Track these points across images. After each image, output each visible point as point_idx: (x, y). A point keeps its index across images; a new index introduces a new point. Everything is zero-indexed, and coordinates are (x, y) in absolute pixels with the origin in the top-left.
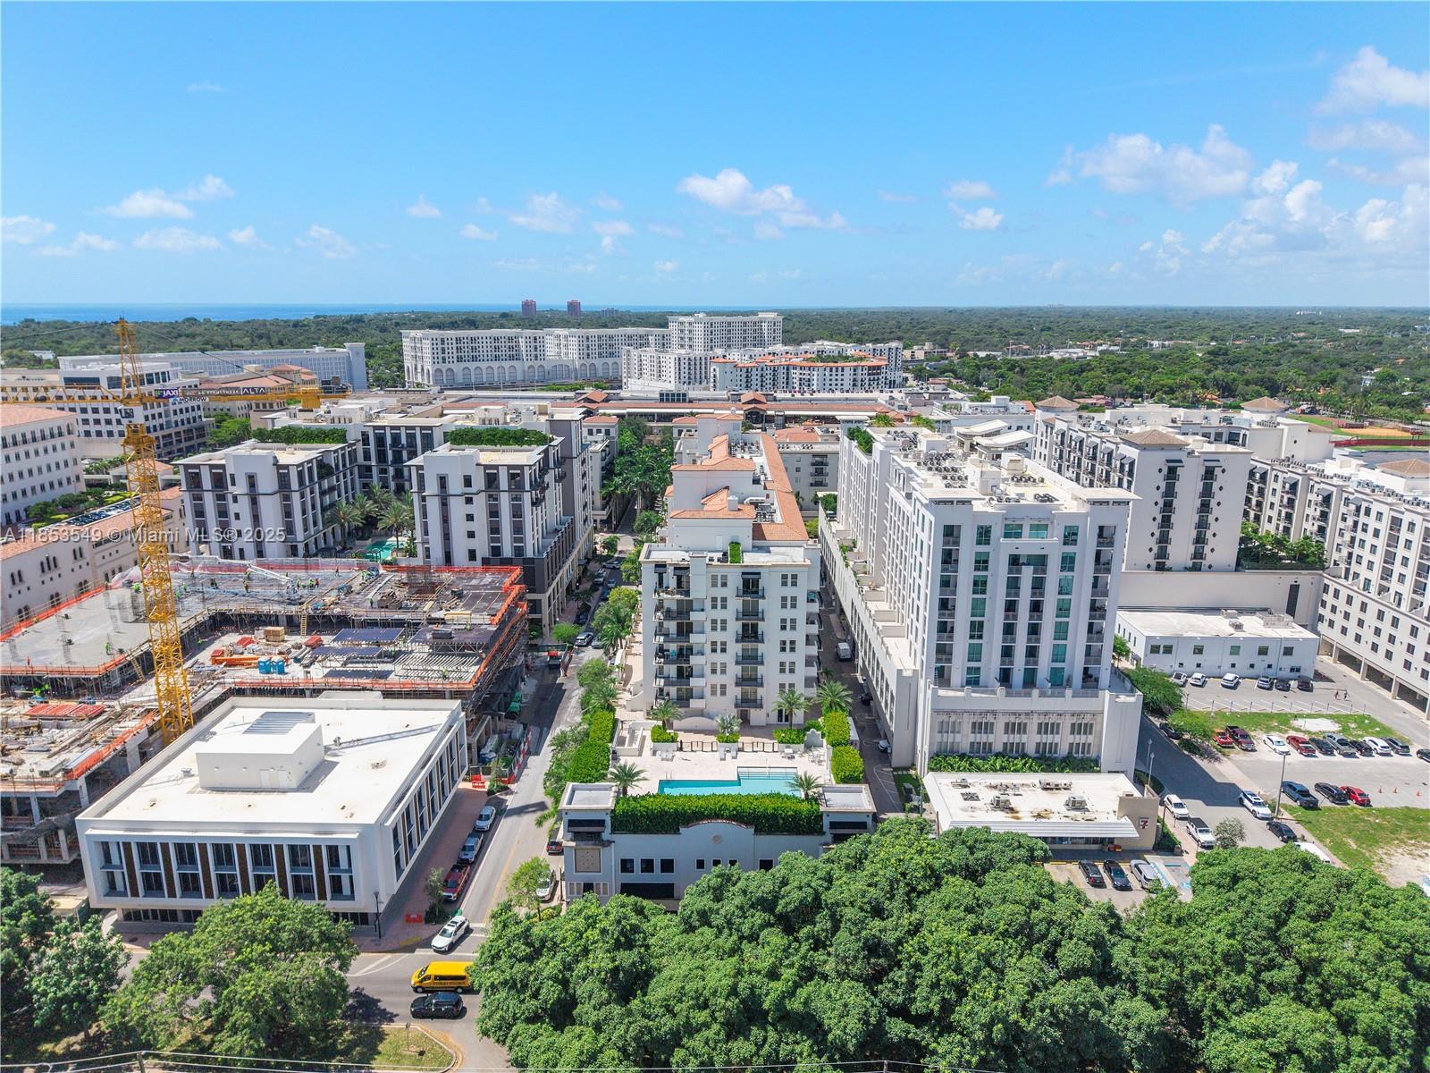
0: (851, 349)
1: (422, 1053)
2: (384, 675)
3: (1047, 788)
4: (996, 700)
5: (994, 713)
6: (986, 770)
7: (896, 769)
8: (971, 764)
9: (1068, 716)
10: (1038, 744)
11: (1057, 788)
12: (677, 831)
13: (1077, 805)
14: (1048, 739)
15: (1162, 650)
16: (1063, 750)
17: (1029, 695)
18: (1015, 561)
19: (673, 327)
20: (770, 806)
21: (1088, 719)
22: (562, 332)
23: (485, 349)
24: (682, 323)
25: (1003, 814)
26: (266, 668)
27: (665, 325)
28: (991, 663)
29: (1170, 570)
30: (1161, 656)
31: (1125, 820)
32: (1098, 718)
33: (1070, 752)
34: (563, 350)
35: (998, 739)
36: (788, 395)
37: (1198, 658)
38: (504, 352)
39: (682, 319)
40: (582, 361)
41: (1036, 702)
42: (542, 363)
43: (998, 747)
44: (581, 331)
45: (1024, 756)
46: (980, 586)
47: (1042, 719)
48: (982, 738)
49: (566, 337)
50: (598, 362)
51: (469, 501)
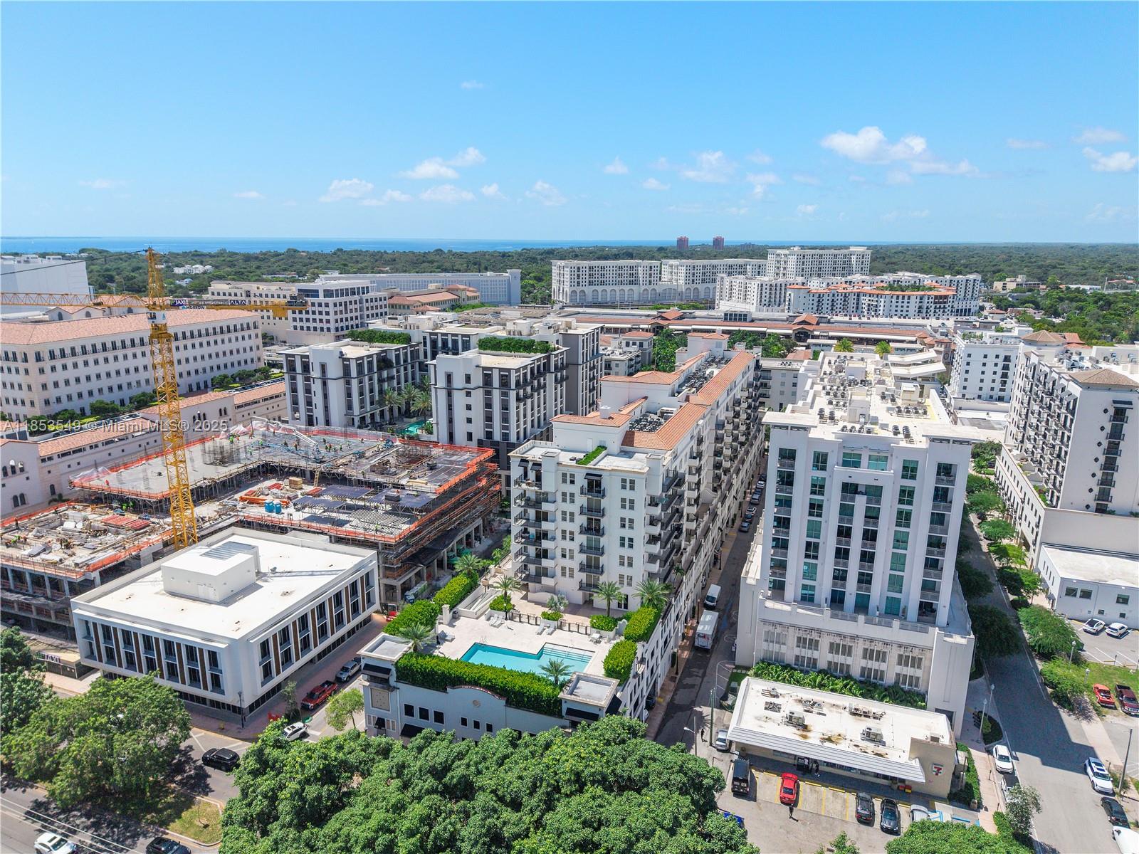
0: (928, 280)
1: (206, 826)
2: (341, 523)
3: (855, 713)
4: (822, 619)
5: (819, 631)
6: (803, 685)
7: (737, 667)
8: (791, 676)
9: (895, 647)
10: (863, 669)
11: (866, 715)
12: (445, 690)
13: (873, 737)
14: (874, 665)
15: (1079, 593)
16: (890, 679)
17: (855, 620)
18: (850, 489)
19: (771, 258)
20: (518, 683)
21: (916, 653)
22: (674, 262)
23: (611, 275)
24: (779, 255)
25: (793, 730)
26: (270, 509)
27: (764, 256)
28: (824, 585)
29: (1112, 513)
30: (1078, 600)
31: (916, 763)
32: (928, 653)
33: (897, 682)
34: (674, 277)
35: (824, 657)
36: (847, 319)
37: (1122, 608)
38: (626, 278)
39: (779, 251)
40: (688, 286)
41: (859, 627)
42: (655, 287)
43: (822, 665)
44: (690, 262)
45: (848, 677)
46: (816, 509)
47: (867, 645)
48: (807, 653)
49: (677, 266)
50: (701, 287)
51: (468, 394)
